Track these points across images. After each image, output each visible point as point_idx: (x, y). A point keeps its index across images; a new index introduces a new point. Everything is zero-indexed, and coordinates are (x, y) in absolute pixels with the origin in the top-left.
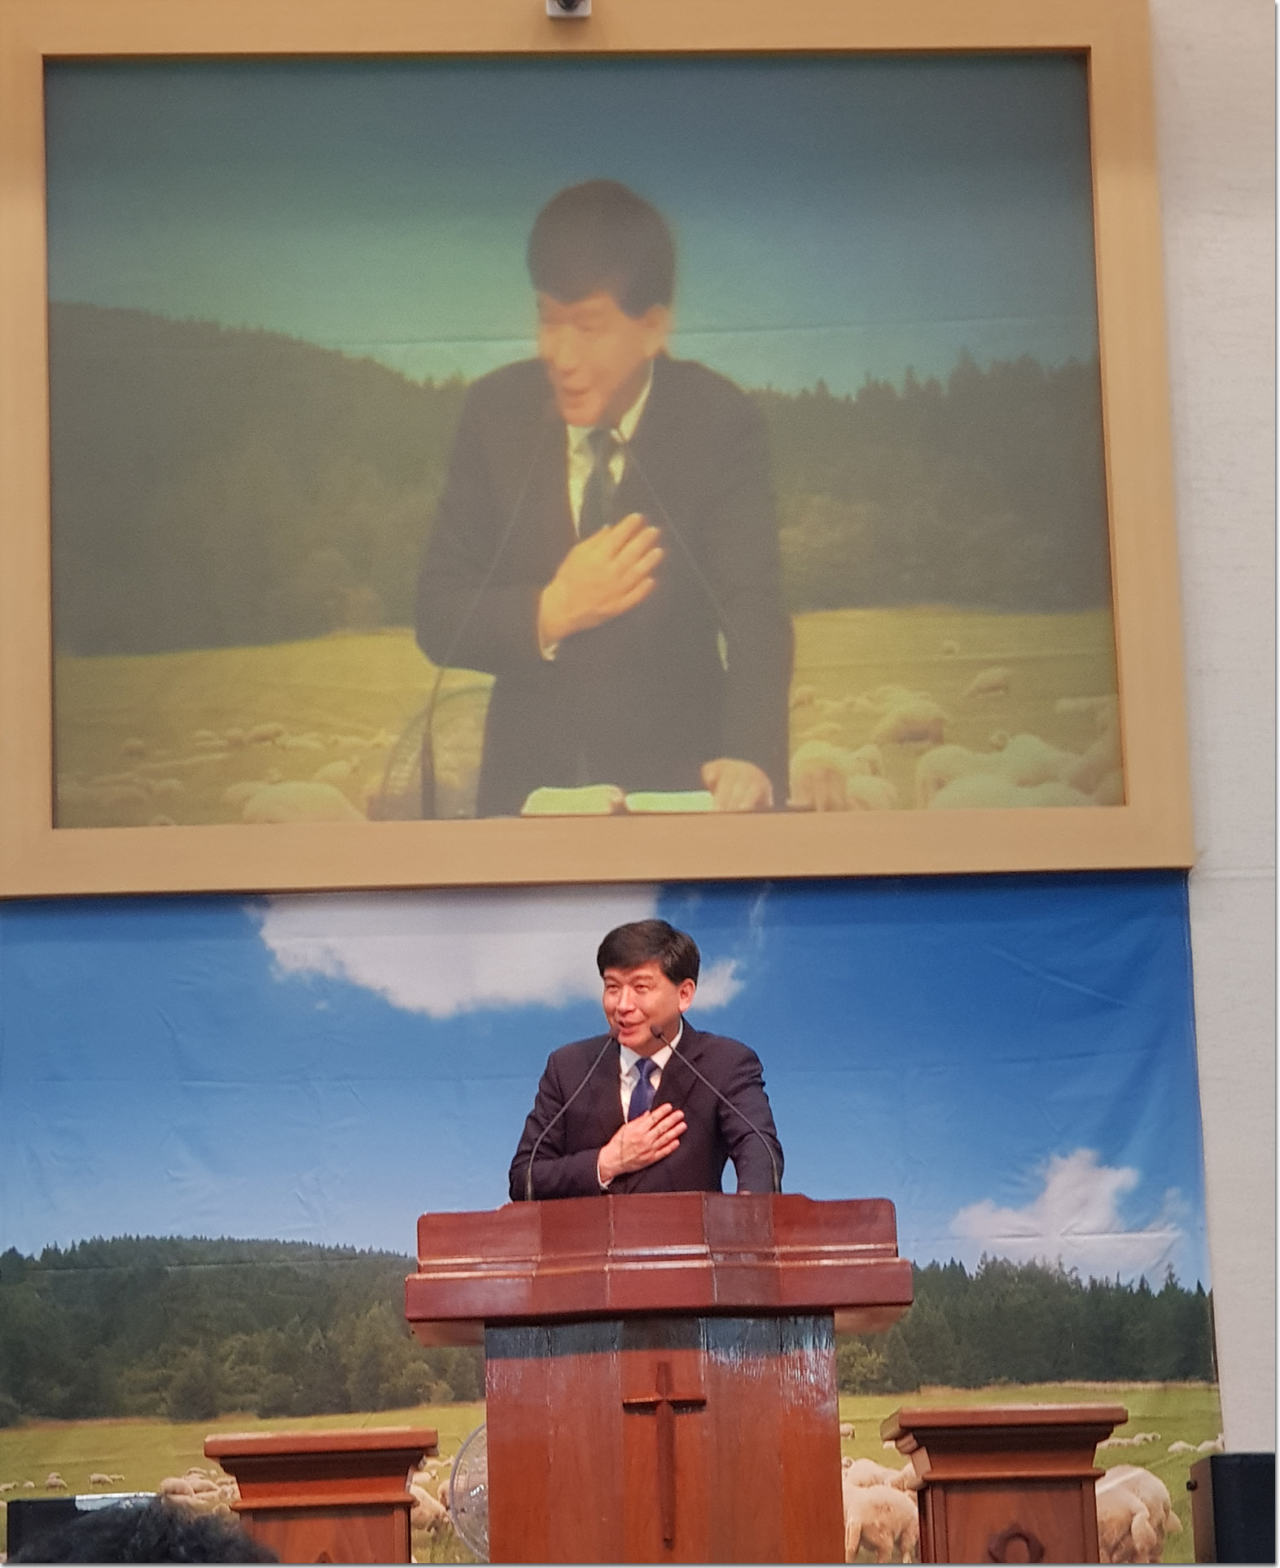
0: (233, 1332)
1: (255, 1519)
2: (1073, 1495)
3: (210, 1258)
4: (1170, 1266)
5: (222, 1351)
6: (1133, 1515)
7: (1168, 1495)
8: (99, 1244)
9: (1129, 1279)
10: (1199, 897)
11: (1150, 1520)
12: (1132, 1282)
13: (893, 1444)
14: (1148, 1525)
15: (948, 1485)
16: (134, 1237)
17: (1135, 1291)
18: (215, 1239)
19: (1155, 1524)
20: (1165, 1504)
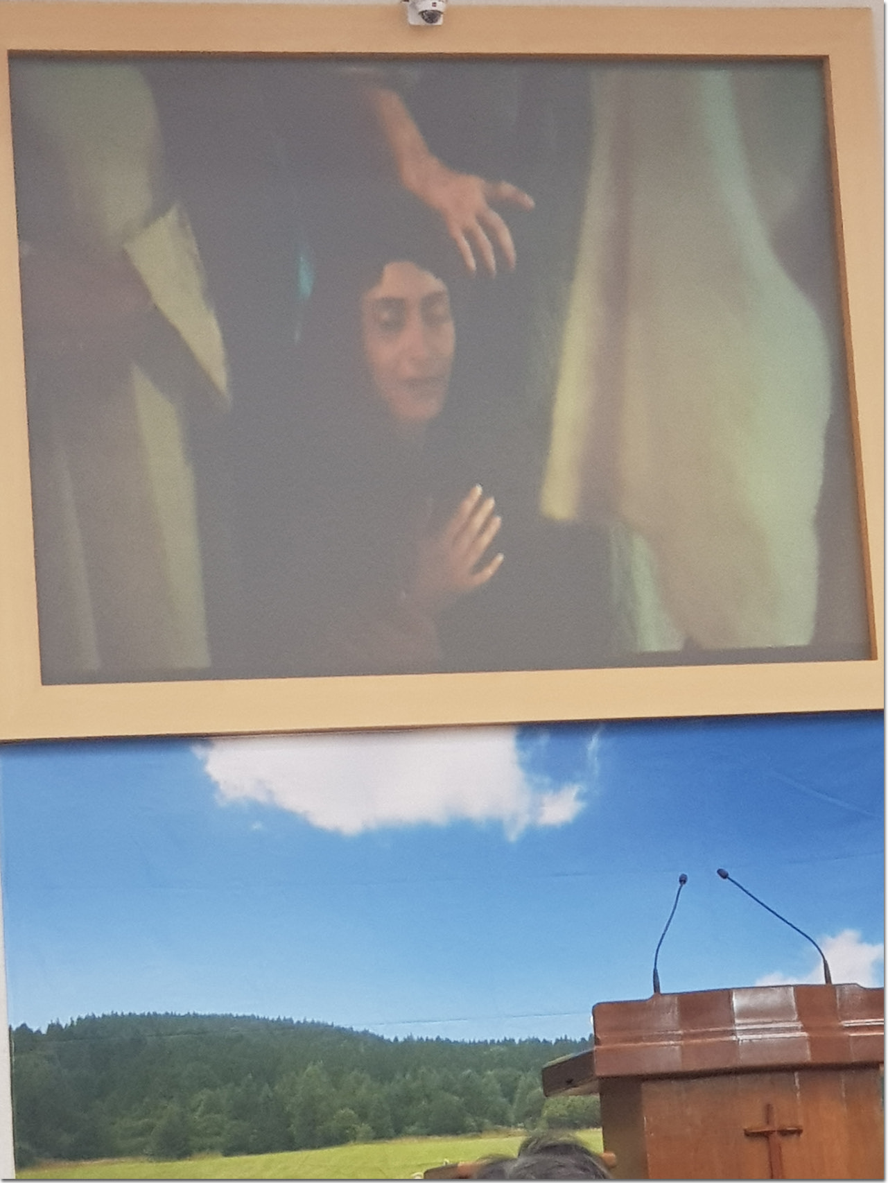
0: (201, 1088)
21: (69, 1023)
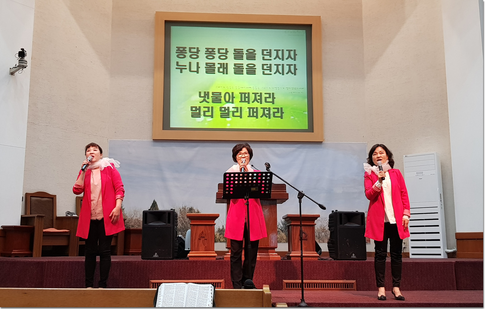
1: (193, 226)
2: (312, 227)
13: (284, 220)
15: (294, 225)
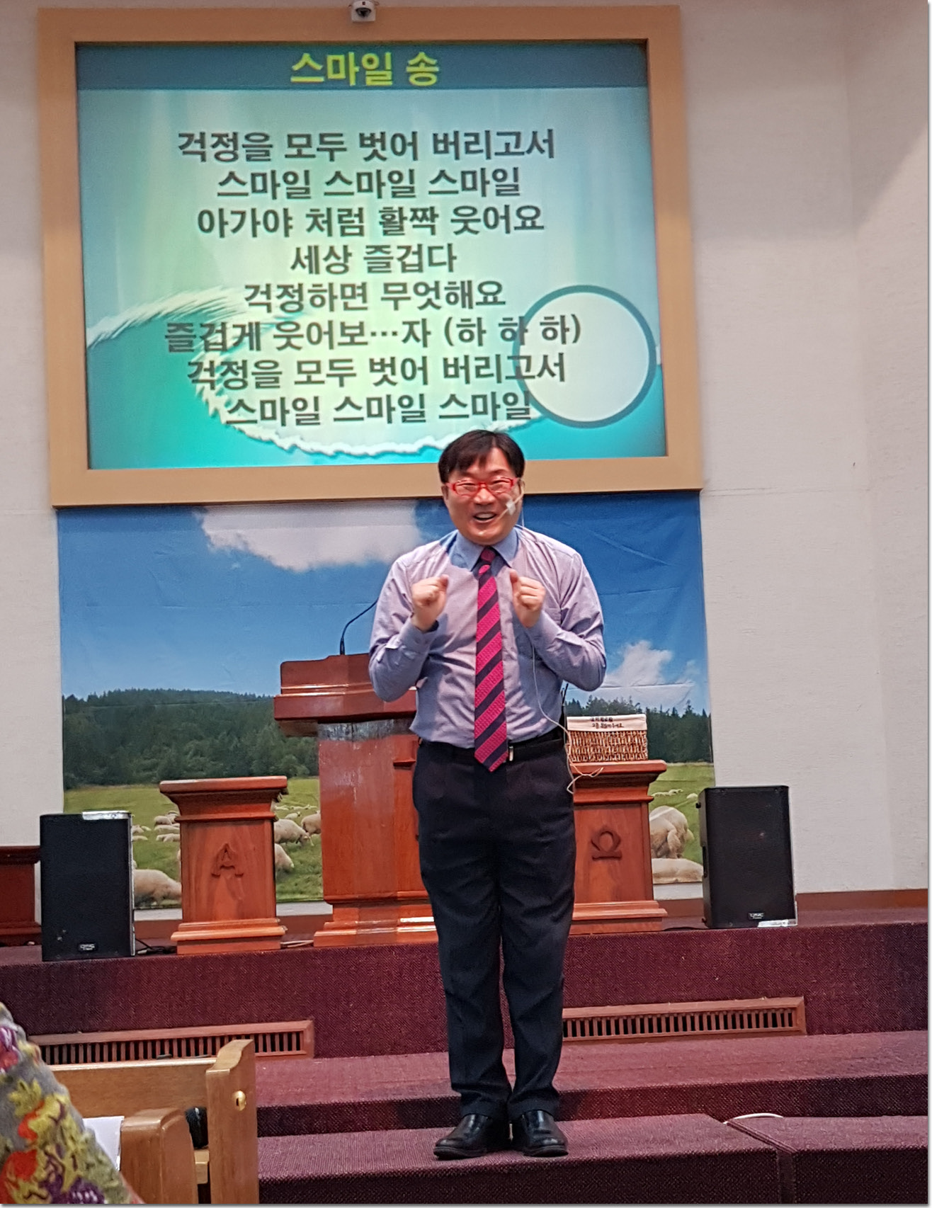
0: (191, 740)
2: (637, 810)
3: (178, 701)
4: (689, 702)
5: (185, 749)
6: (668, 831)
7: (686, 821)
8: (118, 693)
9: (667, 709)
10: (705, 505)
11: (677, 834)
12: (669, 710)
14: (676, 836)
16: (137, 689)
17: (670, 715)
18: (180, 690)
19: (679, 836)
20: (685, 826)
21: (102, 694)
